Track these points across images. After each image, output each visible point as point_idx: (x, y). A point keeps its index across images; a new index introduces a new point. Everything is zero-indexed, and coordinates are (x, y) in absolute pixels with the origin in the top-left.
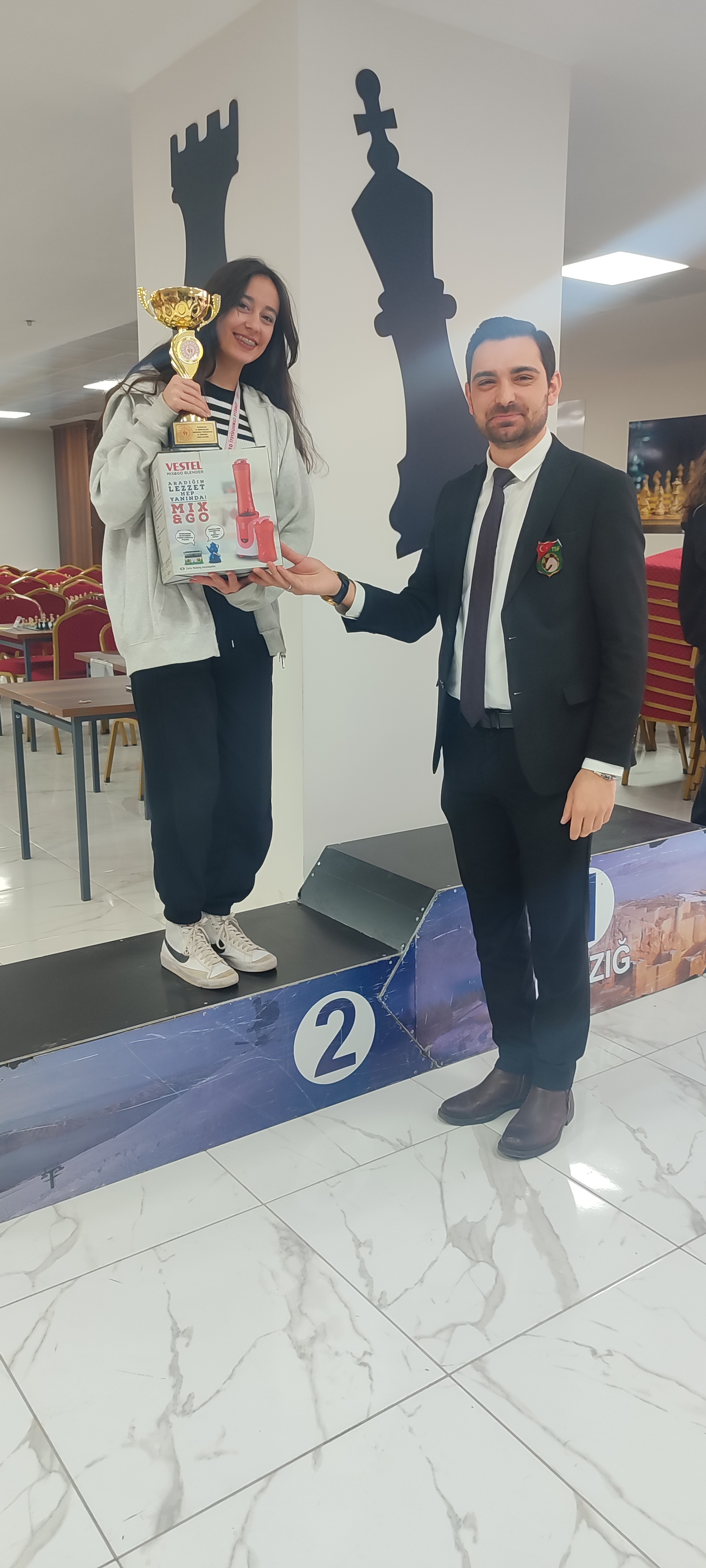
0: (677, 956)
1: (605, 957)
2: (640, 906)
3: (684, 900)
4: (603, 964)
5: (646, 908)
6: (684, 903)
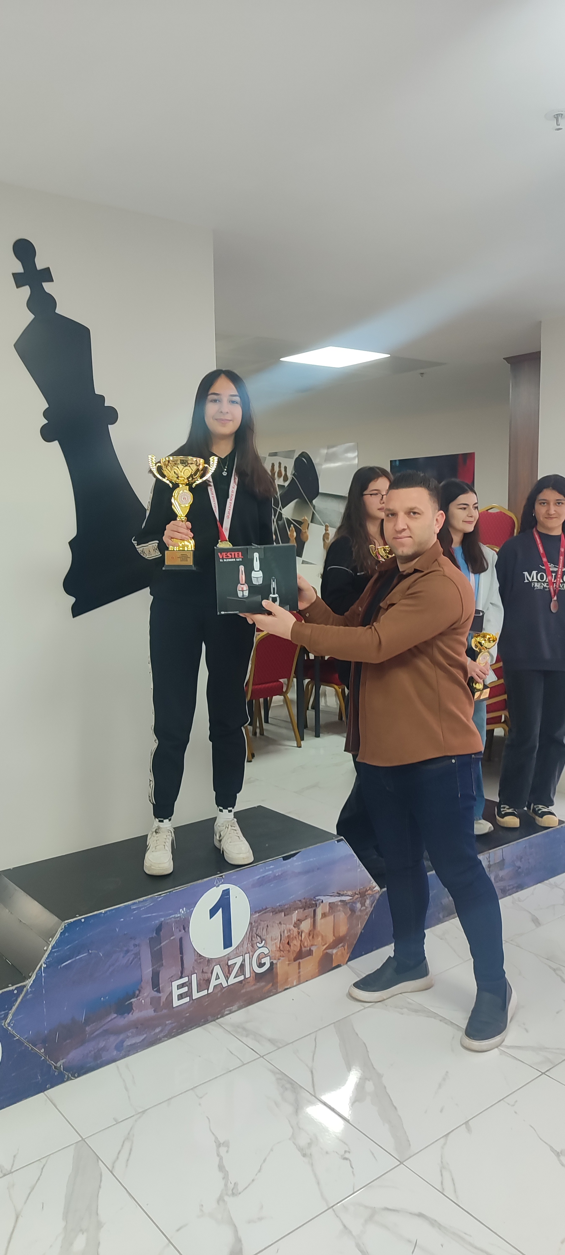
0: (318, 951)
1: (244, 960)
2: (276, 911)
3: (322, 902)
4: (242, 966)
5: (283, 913)
6: (321, 904)
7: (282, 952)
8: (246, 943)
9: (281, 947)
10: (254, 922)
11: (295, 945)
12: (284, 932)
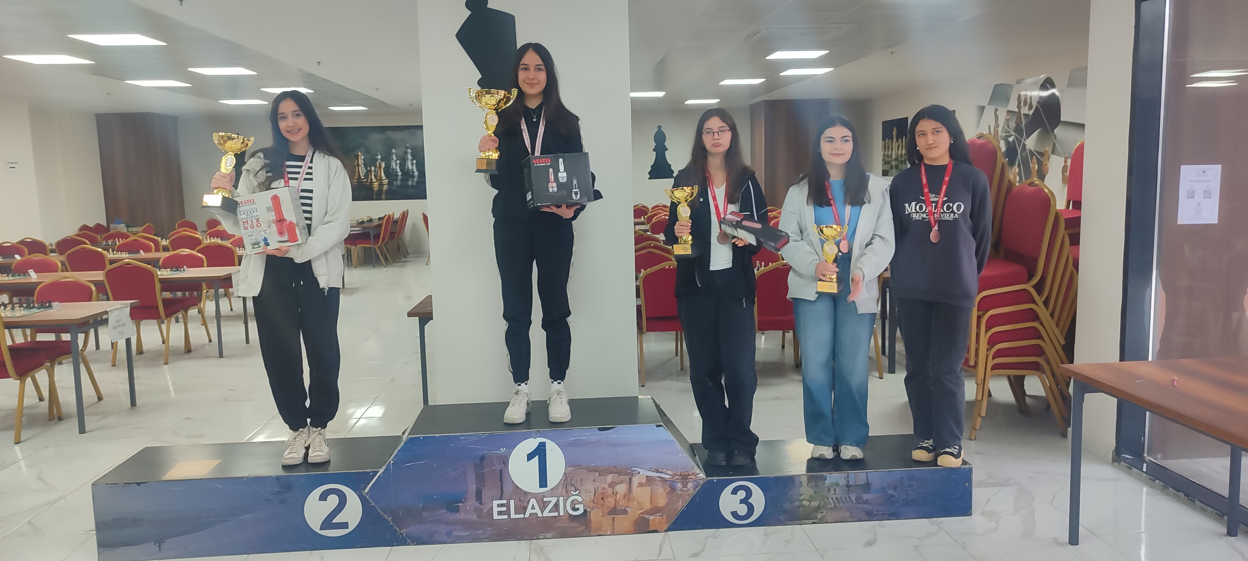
0: (633, 513)
1: (558, 501)
2: (591, 470)
3: (639, 473)
4: (556, 505)
5: (598, 473)
6: (638, 475)
7: (595, 504)
8: (560, 488)
9: (595, 500)
10: (569, 473)
11: (609, 501)
12: (598, 488)
